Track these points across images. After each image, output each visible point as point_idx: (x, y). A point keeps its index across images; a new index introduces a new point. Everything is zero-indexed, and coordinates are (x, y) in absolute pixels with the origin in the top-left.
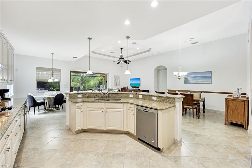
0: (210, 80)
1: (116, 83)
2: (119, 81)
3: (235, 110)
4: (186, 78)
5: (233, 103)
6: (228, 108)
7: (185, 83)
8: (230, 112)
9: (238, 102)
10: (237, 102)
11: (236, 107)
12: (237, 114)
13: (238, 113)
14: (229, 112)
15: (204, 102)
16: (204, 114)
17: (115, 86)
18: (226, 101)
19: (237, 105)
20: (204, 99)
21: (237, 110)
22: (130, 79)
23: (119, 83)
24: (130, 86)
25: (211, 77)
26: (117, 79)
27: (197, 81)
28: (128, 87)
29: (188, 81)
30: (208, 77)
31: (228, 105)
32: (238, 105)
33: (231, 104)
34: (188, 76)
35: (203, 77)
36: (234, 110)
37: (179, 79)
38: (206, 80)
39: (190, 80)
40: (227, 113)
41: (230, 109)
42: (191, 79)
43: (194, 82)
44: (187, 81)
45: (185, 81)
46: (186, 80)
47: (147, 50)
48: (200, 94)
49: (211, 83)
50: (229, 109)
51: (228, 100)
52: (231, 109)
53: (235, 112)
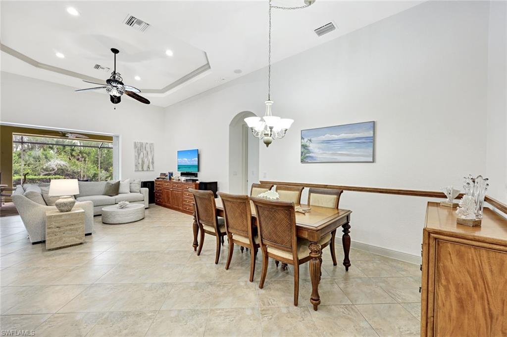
0: (371, 150)
1: (140, 162)
2: (150, 157)
3: (475, 296)
4: (306, 146)
5: (460, 256)
6: (437, 280)
7: (302, 161)
8: (448, 304)
9: (492, 254)
10: (483, 252)
11: (480, 282)
12: (482, 321)
13: (491, 317)
14: (440, 302)
15: (346, 227)
16: (347, 269)
17: (137, 171)
18: (426, 245)
19: (482, 273)
20: (348, 217)
21: (482, 298)
22: (178, 152)
23: (153, 163)
24: (178, 171)
25: (372, 140)
26: (145, 152)
27: (333, 154)
28: (171, 174)
29: (311, 155)
30: (364, 140)
31: (437, 267)
32: (491, 271)
33: (451, 262)
34: (310, 140)
35: (348, 142)
36: (469, 294)
37: (268, 143)
38: (358, 151)
39: (316, 150)
40: (430, 306)
41: (447, 290)
42: (319, 148)
43: (324, 156)
44: (308, 155)
45: (302, 155)
46: (306, 151)
47: (204, 64)
48: (336, 196)
49: (373, 161)
50: (442, 289)
51: (436, 239)
52: (452, 287)
53: (474, 306)
